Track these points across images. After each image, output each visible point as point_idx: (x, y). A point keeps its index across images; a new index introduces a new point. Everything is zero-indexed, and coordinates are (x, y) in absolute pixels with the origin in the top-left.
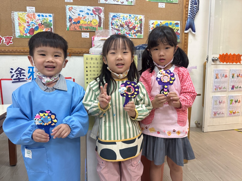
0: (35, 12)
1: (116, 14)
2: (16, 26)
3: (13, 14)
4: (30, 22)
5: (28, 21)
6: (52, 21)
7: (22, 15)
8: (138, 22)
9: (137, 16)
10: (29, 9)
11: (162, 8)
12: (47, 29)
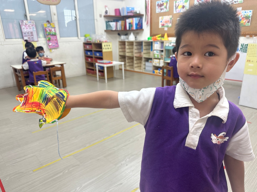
6: (251, 14)
12: (247, 20)
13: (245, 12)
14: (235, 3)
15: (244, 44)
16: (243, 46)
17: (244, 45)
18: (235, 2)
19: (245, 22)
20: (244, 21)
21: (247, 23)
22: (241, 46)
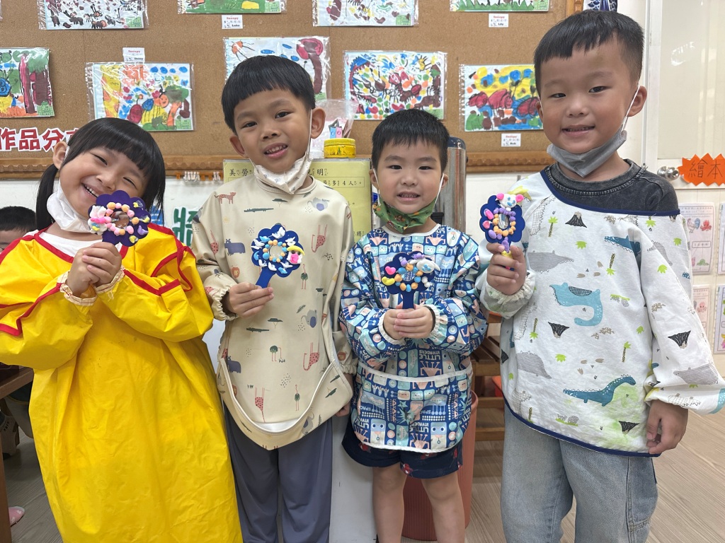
0: (144, 61)
1: (364, 54)
2: (98, 101)
3: (88, 71)
4: (132, 88)
5: (126, 86)
6: (187, 82)
7: (113, 71)
8: (428, 72)
9: (424, 55)
10: (130, 55)
11: (498, 29)
12: (175, 106)
13: (164, 70)
14: (110, 26)
15: (184, 210)
16: (182, 220)
17: (188, 216)
18: (110, 21)
19: (172, 114)
20: (167, 110)
21: (178, 117)
22: (176, 220)
